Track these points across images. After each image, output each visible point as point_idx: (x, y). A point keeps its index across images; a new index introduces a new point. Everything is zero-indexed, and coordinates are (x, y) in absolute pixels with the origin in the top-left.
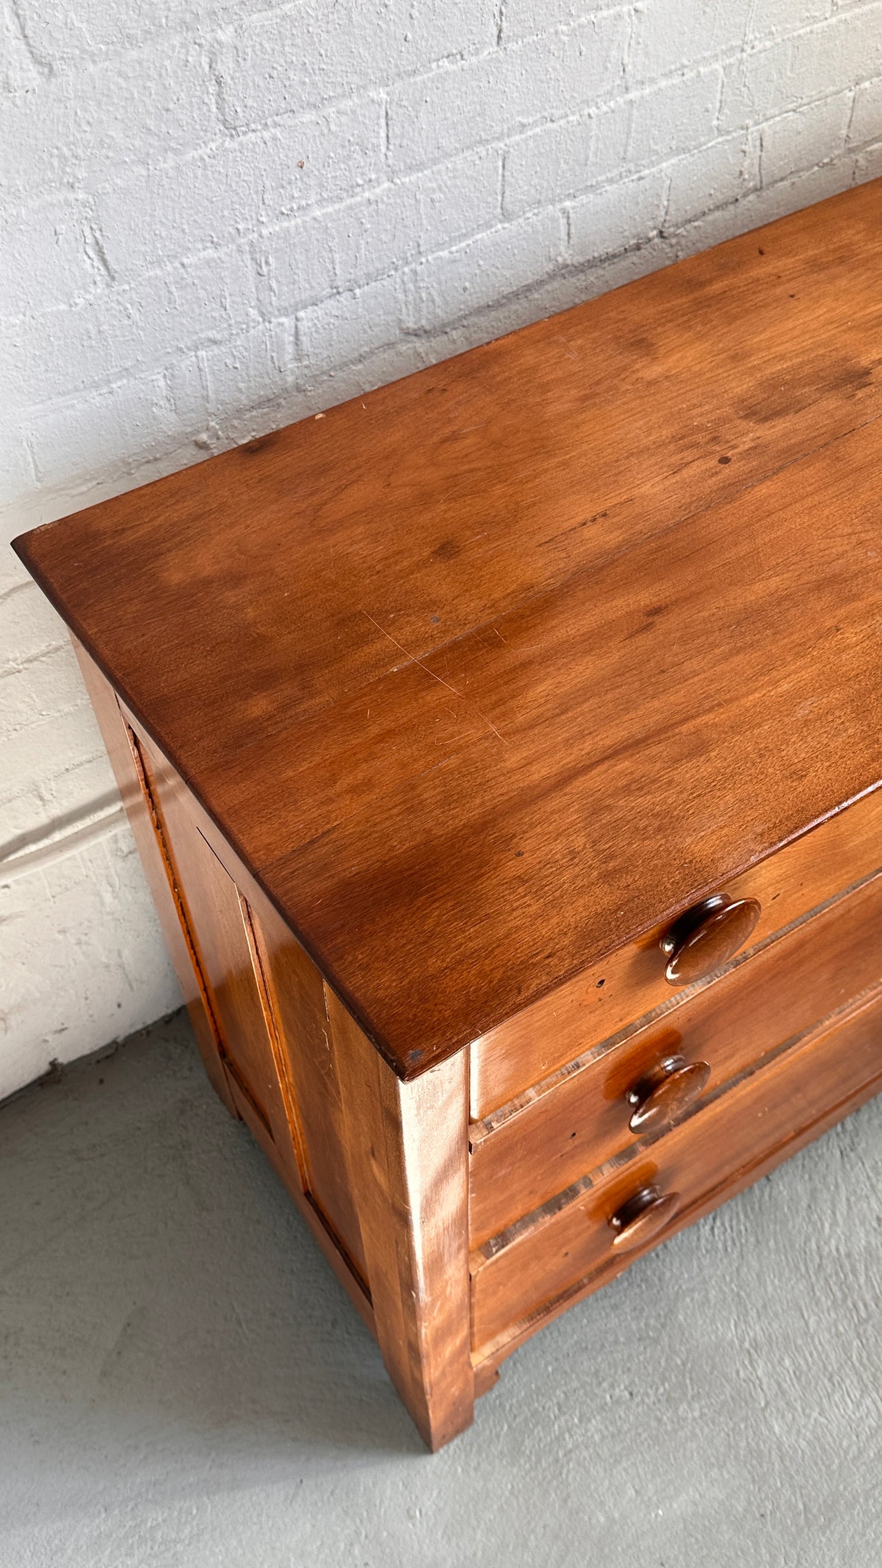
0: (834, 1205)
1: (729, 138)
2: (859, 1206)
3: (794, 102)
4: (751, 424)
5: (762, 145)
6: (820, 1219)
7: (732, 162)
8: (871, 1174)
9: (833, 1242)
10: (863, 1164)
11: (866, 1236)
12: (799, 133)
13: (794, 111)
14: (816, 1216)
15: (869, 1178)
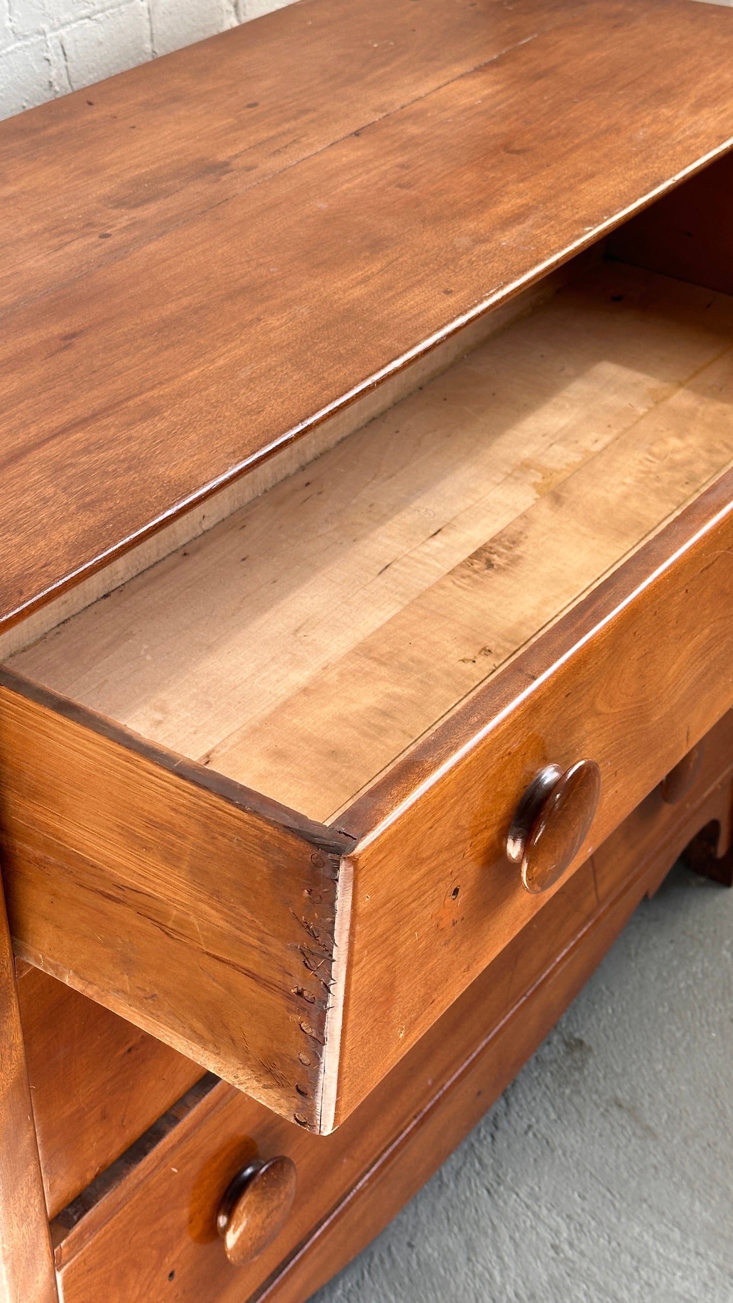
0: (497, 1249)
1: (28, 43)
2: (527, 1241)
3: (85, 7)
4: (123, 210)
5: (65, 54)
6: (487, 1269)
7: (38, 71)
8: (529, 1202)
9: (510, 1290)
10: (517, 1195)
11: (546, 1270)
12: (101, 43)
13: (89, 17)
14: (480, 1268)
15: (527, 1206)
